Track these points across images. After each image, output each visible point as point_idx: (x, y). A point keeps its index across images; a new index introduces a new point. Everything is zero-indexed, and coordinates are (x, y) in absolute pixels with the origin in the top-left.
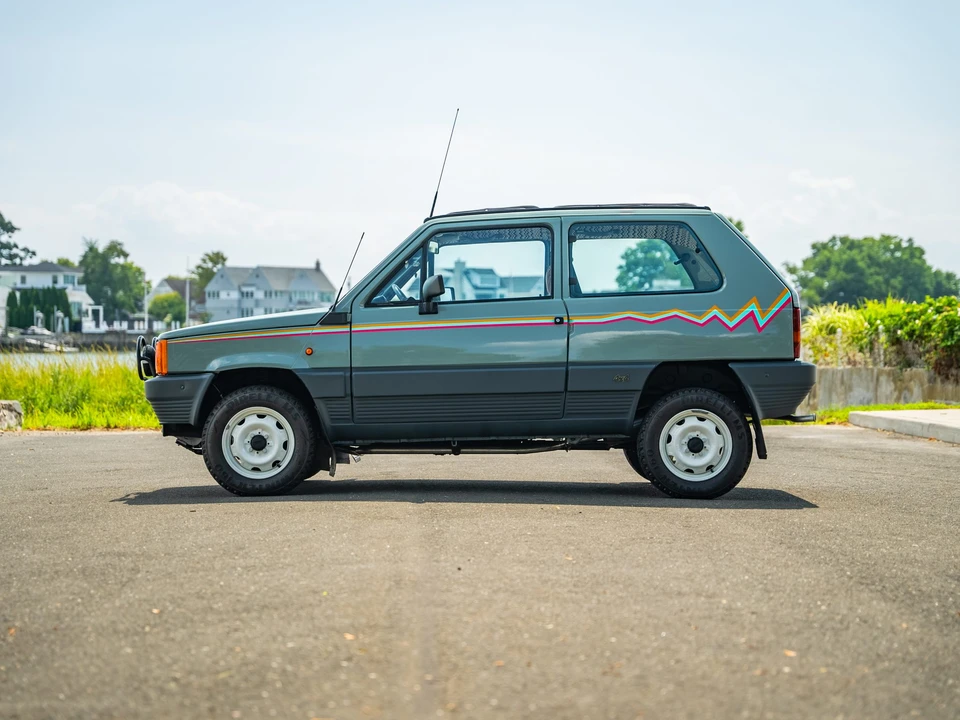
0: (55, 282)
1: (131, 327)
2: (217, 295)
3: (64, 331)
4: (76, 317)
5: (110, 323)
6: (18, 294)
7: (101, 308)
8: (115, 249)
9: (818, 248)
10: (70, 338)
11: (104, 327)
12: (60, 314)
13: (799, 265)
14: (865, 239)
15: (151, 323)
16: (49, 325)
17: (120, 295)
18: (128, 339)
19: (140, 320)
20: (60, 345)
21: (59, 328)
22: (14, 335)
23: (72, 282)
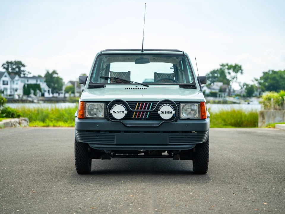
0: (37, 81)
1: (59, 95)
3: (39, 96)
4: (43, 92)
5: (53, 93)
6: (26, 86)
7: (50, 90)
8: (54, 72)
9: (265, 73)
10: (41, 98)
11: (51, 95)
12: (38, 91)
13: (259, 78)
14: (279, 71)
15: (65, 94)
16: (35, 94)
17: (56, 85)
18: (58, 99)
19: (62, 93)
20: (39, 100)
21: (38, 95)
22: (25, 98)
23: (42, 82)
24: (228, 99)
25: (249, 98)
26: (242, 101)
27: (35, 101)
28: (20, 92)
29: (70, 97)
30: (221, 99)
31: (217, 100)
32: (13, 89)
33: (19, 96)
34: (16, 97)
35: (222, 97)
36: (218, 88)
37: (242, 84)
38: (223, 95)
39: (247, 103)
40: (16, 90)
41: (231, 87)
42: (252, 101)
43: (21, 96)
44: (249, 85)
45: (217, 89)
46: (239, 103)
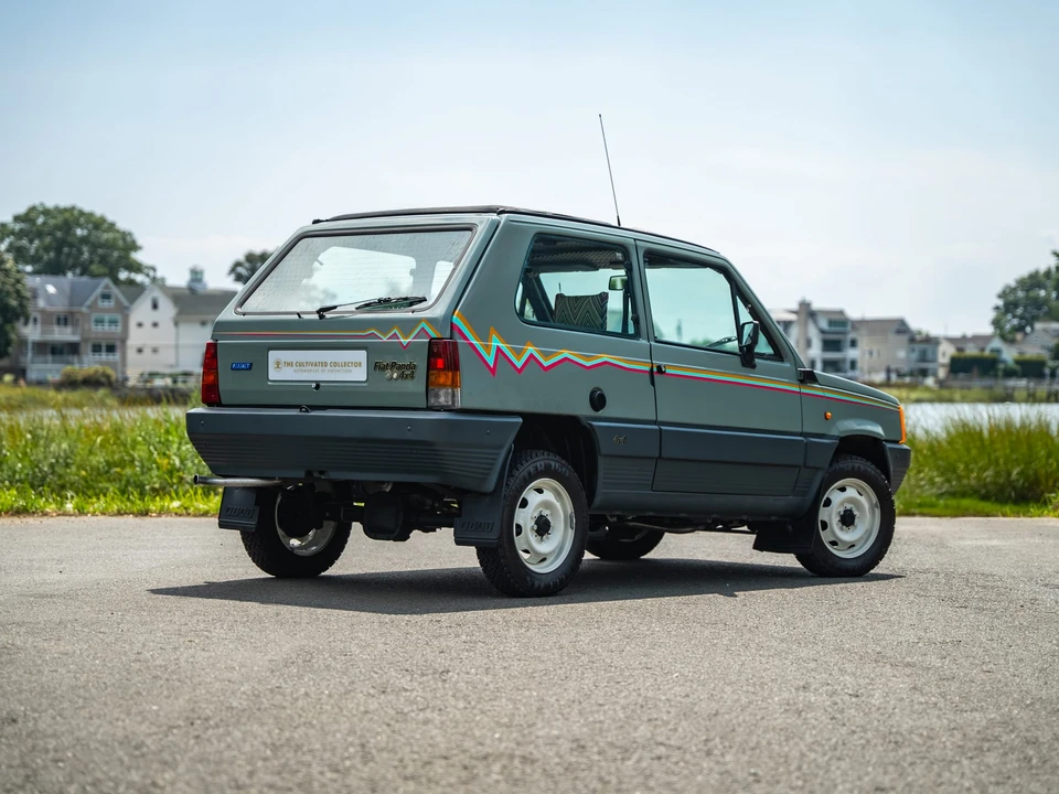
31: (1043, 389)
36: (1051, 342)
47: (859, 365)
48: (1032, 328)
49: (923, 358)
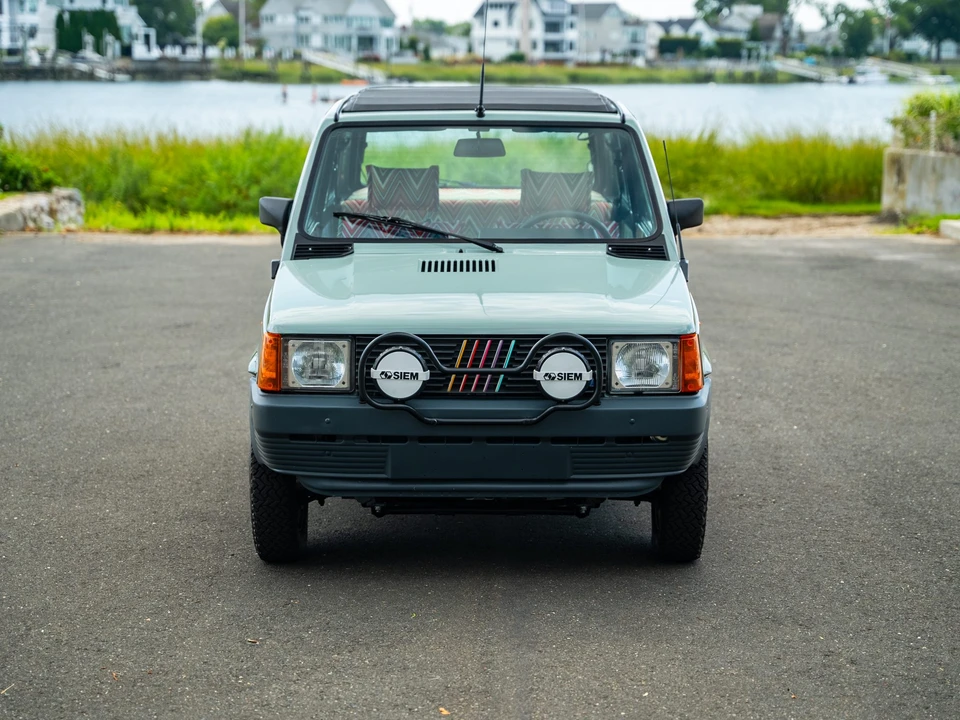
1: (184, 52)
2: (271, 19)
3: (114, 55)
4: (126, 40)
5: (162, 45)
6: (66, 16)
7: (153, 33)
10: (121, 63)
11: (156, 53)
12: (109, 38)
15: (204, 48)
16: (99, 49)
17: (172, 16)
18: (181, 66)
19: (194, 45)
20: (113, 71)
21: (110, 52)
22: (63, 60)
23: (122, 3)
24: (781, 65)
25: (852, 62)
26: (829, 73)
27: (101, 73)
28: (47, 39)
29: (222, 59)
30: (755, 67)
31: (742, 68)
32: (22, 29)
33: (41, 53)
34: (34, 60)
35: (758, 57)
36: (746, 26)
37: (830, 10)
38: (763, 52)
39: (845, 79)
40: (32, 33)
41: (791, 22)
42: (863, 73)
43: (49, 55)
44: (856, 12)
45: (741, 31)
46: (819, 81)
47: (577, 45)
48: (731, 12)
49: (634, 40)
